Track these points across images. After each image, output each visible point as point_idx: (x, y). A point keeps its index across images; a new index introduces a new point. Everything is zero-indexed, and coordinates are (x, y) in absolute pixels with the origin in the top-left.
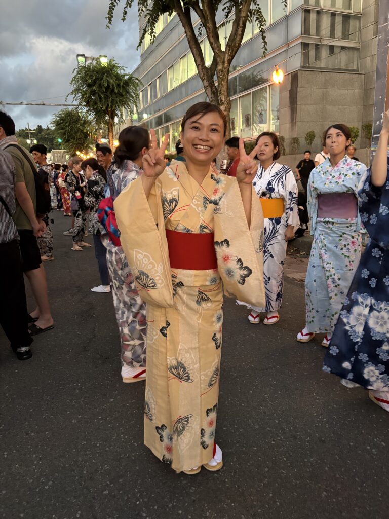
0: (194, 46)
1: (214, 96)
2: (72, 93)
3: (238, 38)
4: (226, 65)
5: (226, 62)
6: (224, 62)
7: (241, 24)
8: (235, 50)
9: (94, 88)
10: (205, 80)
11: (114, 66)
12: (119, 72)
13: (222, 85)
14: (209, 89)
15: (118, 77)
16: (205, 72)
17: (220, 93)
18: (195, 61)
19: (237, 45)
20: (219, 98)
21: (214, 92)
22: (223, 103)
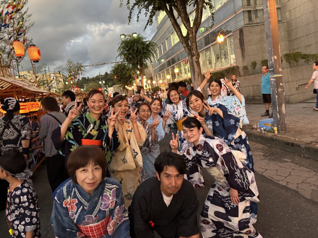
0: (176, 27)
1: (190, 51)
2: (119, 56)
3: (199, 19)
4: (194, 34)
5: (194, 33)
6: (192, 33)
7: (200, 12)
8: (198, 25)
9: (130, 51)
10: (184, 44)
11: (140, 38)
12: (143, 41)
13: (193, 45)
14: (186, 48)
15: (143, 43)
16: (183, 39)
17: (193, 50)
18: (177, 34)
19: (199, 23)
20: (192, 52)
21: (189, 49)
22: (195, 55)
